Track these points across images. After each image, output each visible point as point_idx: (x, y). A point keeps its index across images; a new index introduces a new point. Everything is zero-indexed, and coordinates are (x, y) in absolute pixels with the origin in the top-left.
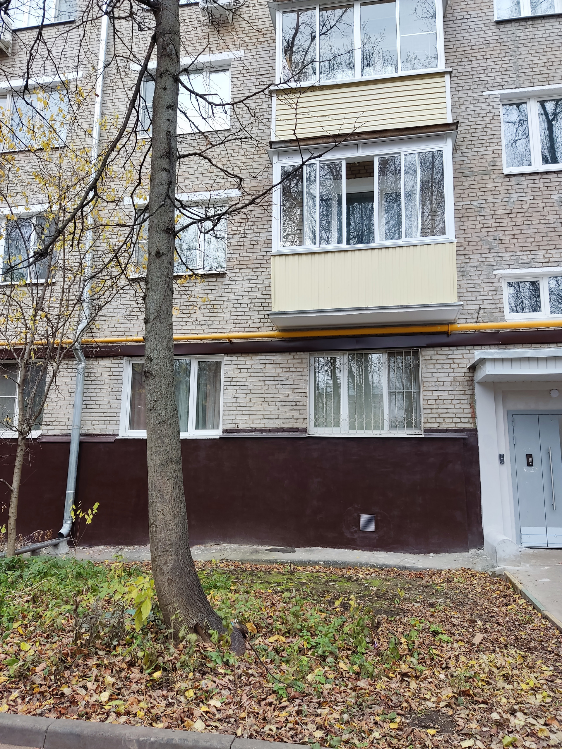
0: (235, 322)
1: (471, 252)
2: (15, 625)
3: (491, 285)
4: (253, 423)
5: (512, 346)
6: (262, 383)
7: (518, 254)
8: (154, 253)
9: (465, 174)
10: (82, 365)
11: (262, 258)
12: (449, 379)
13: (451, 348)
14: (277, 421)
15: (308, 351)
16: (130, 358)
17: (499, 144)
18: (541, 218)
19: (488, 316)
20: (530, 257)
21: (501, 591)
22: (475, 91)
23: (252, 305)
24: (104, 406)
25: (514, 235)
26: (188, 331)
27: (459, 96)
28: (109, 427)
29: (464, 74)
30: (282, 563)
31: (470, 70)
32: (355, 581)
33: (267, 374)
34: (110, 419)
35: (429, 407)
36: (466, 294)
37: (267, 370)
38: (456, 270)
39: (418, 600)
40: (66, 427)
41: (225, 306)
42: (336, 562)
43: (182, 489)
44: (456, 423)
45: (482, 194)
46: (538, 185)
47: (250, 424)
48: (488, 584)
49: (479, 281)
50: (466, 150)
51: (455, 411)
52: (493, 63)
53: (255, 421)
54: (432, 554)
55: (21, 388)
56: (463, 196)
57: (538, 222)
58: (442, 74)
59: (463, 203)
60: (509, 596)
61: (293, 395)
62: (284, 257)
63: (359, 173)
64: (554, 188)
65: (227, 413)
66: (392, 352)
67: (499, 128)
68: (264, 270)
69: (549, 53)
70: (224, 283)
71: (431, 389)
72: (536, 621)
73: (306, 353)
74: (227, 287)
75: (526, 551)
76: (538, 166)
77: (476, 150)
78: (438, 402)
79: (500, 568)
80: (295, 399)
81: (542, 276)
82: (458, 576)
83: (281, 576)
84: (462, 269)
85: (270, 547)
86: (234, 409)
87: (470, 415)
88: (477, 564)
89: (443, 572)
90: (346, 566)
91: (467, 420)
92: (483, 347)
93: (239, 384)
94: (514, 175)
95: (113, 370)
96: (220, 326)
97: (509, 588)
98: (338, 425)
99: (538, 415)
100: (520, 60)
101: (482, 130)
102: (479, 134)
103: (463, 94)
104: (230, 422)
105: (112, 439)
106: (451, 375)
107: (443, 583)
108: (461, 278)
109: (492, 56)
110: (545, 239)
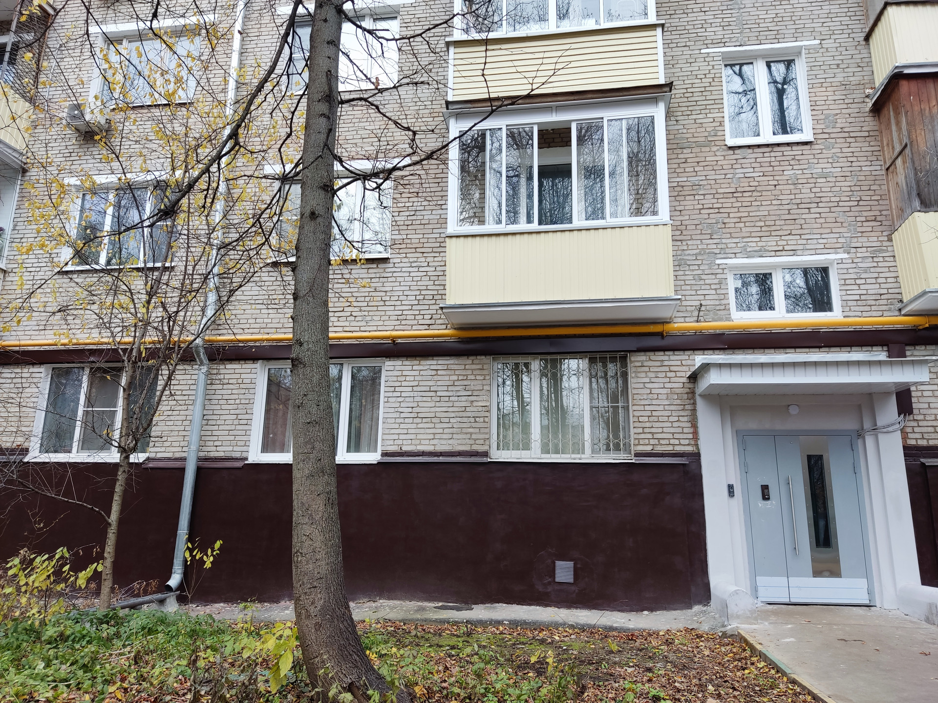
0: (400, 318)
1: (689, 237)
2: (112, 689)
3: (713, 277)
4: (420, 444)
5: (741, 351)
6: (433, 394)
7: (745, 240)
8: (307, 214)
9: (680, 146)
10: (204, 369)
11: (434, 240)
12: (664, 391)
13: (667, 353)
14: (450, 442)
15: (490, 355)
16: (265, 362)
17: (721, 110)
18: (773, 198)
19: (711, 314)
20: (760, 244)
21: (735, 654)
22: (691, 48)
23: (421, 297)
24: (230, 422)
25: (740, 218)
26: (340, 329)
27: (672, 54)
28: (236, 449)
29: (678, 28)
30: (456, 623)
31: (686, 24)
32: (549, 643)
33: (439, 383)
34: (237, 438)
35: (640, 425)
36: (683, 288)
37: (439, 378)
38: (671, 259)
39: (631, 664)
40: (180, 449)
41: (388, 298)
42: (525, 621)
43: (336, 508)
44: (674, 445)
45: (702, 168)
46: (768, 159)
47: (416, 445)
48: (718, 646)
49: (699, 272)
50: (682, 118)
51: (672, 430)
52: (712, 17)
53: (423, 442)
54: (646, 612)
55: (127, 393)
56: (678, 171)
57: (769, 203)
58: (653, 27)
59: (678, 180)
60: (746, 658)
61: (472, 409)
62: (462, 239)
63: (553, 142)
64: (787, 163)
65: (387, 431)
66: (595, 358)
67: (720, 92)
68: (437, 255)
69: (777, 7)
70: (387, 270)
71: (643, 402)
72: (781, 686)
73: (488, 357)
74: (390, 275)
75: (763, 608)
76: (767, 136)
77: (694, 117)
78: (651, 419)
79: (733, 626)
80: (473, 414)
81: (775, 267)
82: (680, 638)
83: (455, 639)
84: (679, 257)
85: (440, 604)
86: (397, 426)
87: (691, 436)
88: (703, 624)
89: (661, 633)
90: (538, 626)
91: (687, 442)
92: (706, 352)
93: (403, 394)
94: (740, 147)
95: (243, 376)
96: (381, 323)
97: (745, 650)
98: (527, 447)
99: (775, 436)
100: (744, 14)
101: (700, 94)
102: (697, 99)
103: (677, 52)
104: (391, 442)
105: (239, 464)
106: (667, 385)
107: (660, 645)
108: (677, 268)
109: (712, 9)
110: (778, 223)
